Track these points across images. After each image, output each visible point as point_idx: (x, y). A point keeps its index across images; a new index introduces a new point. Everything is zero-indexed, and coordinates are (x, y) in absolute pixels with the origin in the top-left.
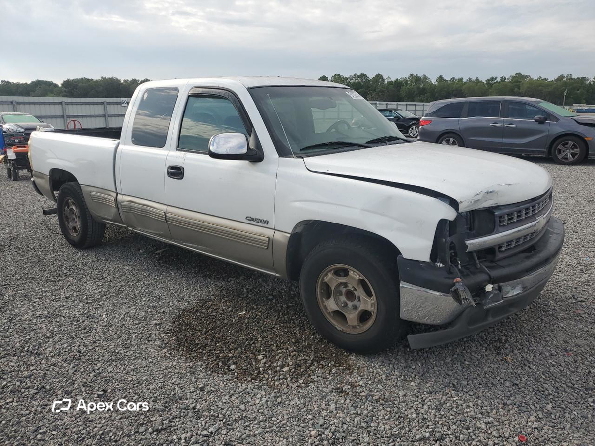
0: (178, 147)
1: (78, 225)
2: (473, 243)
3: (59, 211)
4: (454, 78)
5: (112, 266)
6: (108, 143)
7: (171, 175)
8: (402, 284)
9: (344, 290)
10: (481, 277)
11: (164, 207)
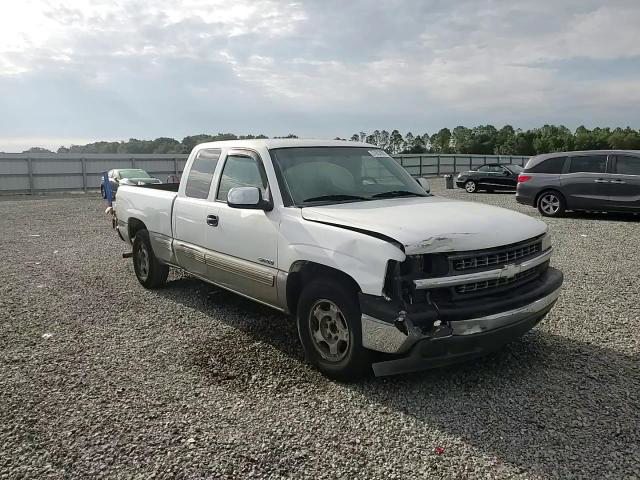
0: (217, 198)
1: (147, 267)
2: (420, 283)
3: (134, 255)
4: (598, 128)
5: (167, 302)
6: (168, 195)
7: (209, 222)
8: (364, 317)
9: (329, 323)
10: (430, 313)
11: (205, 251)
